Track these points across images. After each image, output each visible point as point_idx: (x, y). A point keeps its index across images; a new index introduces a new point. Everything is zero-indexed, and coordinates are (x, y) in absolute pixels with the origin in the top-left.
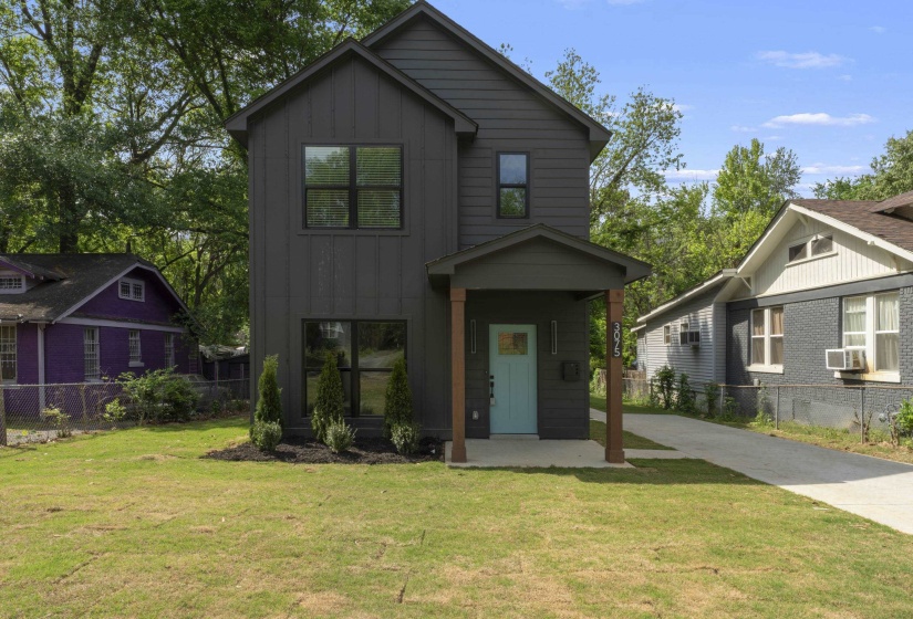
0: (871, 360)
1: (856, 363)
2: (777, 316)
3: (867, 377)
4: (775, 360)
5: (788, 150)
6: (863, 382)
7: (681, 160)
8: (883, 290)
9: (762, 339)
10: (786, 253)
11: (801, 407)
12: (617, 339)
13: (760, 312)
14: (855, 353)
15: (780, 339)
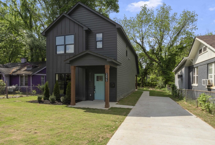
0: (213, 83)
6: (211, 89)
7: (196, 27)
9: (195, 77)
10: (199, 52)
14: (211, 80)
15: (198, 77)
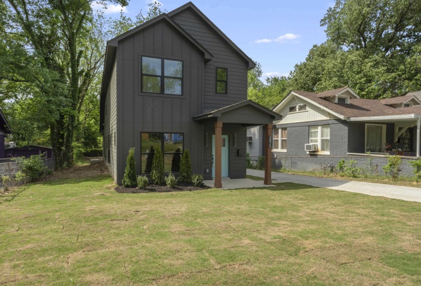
0: (319, 147)
1: (315, 149)
2: (284, 131)
3: (319, 153)
4: (282, 148)
5: (258, 63)
6: (317, 155)
8: (324, 124)
9: (278, 140)
10: (288, 109)
11: (294, 164)
12: (270, 142)
13: (277, 130)
14: (315, 145)
15: (285, 140)
